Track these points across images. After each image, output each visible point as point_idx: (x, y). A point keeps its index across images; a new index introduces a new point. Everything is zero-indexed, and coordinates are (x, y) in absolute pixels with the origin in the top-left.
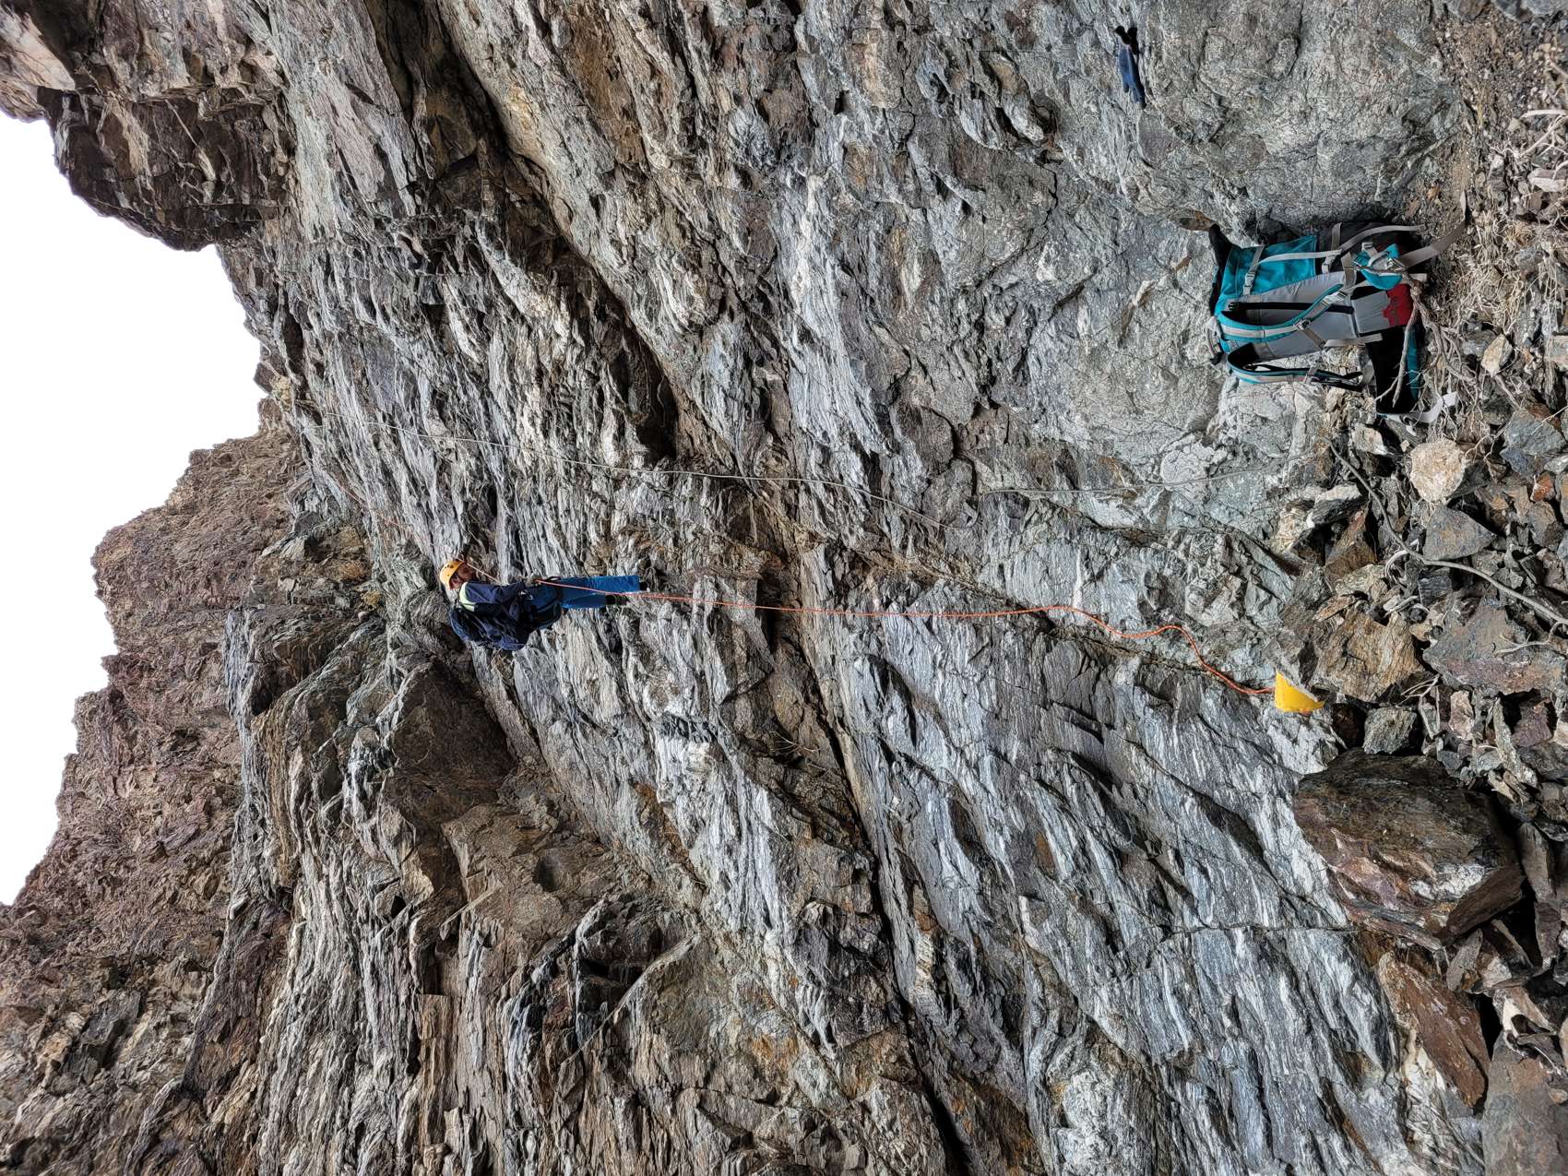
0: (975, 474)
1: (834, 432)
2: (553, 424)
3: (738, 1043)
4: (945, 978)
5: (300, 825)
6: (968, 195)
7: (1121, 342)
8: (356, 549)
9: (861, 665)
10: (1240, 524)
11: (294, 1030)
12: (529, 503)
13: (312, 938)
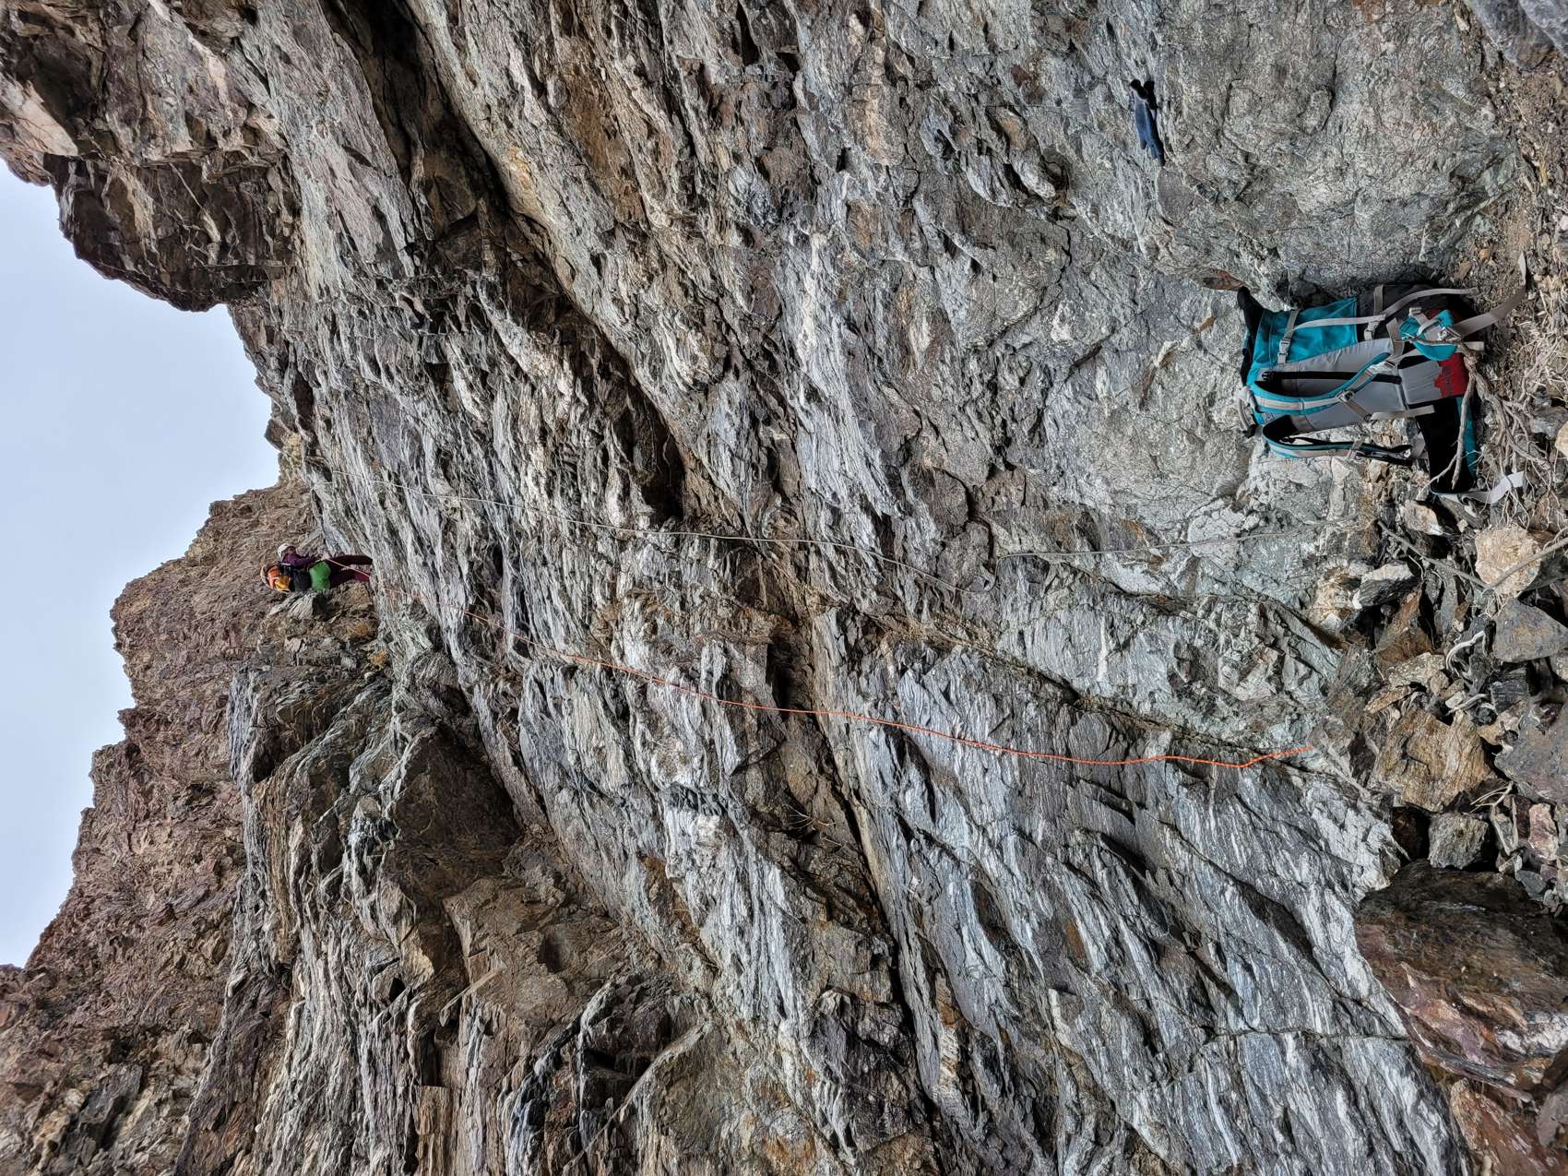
0: (991, 537)
1: (843, 493)
2: (558, 483)
3: (751, 1146)
4: (971, 1076)
5: (299, 900)
6: (978, 254)
7: (1142, 405)
8: (364, 606)
9: (876, 735)
10: (1272, 592)
11: (290, 1119)
12: (534, 564)
13: (310, 1019)
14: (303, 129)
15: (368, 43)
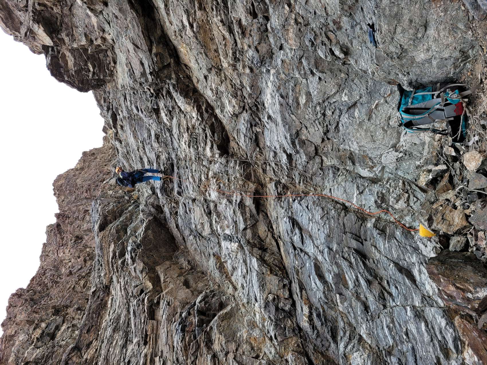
0: (322, 160)
1: (278, 147)
2: (192, 144)
3: (246, 339)
4: (312, 320)
5: (113, 266)
6: (320, 75)
7: (369, 120)
9: (286, 219)
10: (407, 177)
11: (109, 330)
12: (184, 168)
13: (115, 301)
14: (120, 38)
15: (141, 13)
